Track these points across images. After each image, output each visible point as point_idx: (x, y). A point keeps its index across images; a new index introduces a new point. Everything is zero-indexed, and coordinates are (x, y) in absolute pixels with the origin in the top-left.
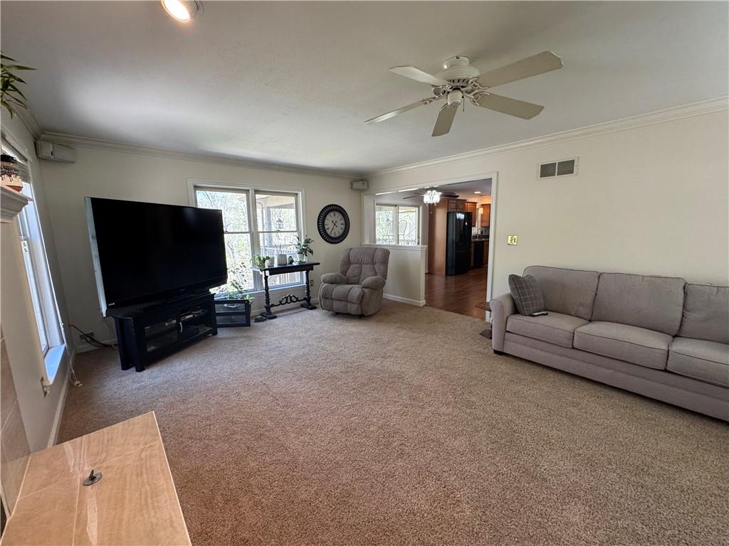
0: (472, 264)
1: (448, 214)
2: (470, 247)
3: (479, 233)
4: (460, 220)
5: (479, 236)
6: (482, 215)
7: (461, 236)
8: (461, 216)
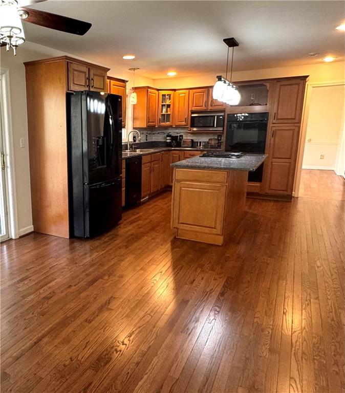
0: (123, 204)
1: (69, 96)
2: (118, 171)
3: (131, 140)
4: (96, 115)
5: (131, 146)
6: (134, 107)
7: (100, 150)
8: (98, 107)
